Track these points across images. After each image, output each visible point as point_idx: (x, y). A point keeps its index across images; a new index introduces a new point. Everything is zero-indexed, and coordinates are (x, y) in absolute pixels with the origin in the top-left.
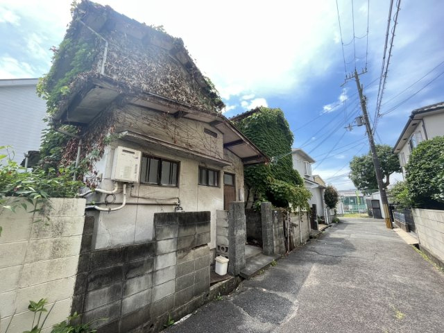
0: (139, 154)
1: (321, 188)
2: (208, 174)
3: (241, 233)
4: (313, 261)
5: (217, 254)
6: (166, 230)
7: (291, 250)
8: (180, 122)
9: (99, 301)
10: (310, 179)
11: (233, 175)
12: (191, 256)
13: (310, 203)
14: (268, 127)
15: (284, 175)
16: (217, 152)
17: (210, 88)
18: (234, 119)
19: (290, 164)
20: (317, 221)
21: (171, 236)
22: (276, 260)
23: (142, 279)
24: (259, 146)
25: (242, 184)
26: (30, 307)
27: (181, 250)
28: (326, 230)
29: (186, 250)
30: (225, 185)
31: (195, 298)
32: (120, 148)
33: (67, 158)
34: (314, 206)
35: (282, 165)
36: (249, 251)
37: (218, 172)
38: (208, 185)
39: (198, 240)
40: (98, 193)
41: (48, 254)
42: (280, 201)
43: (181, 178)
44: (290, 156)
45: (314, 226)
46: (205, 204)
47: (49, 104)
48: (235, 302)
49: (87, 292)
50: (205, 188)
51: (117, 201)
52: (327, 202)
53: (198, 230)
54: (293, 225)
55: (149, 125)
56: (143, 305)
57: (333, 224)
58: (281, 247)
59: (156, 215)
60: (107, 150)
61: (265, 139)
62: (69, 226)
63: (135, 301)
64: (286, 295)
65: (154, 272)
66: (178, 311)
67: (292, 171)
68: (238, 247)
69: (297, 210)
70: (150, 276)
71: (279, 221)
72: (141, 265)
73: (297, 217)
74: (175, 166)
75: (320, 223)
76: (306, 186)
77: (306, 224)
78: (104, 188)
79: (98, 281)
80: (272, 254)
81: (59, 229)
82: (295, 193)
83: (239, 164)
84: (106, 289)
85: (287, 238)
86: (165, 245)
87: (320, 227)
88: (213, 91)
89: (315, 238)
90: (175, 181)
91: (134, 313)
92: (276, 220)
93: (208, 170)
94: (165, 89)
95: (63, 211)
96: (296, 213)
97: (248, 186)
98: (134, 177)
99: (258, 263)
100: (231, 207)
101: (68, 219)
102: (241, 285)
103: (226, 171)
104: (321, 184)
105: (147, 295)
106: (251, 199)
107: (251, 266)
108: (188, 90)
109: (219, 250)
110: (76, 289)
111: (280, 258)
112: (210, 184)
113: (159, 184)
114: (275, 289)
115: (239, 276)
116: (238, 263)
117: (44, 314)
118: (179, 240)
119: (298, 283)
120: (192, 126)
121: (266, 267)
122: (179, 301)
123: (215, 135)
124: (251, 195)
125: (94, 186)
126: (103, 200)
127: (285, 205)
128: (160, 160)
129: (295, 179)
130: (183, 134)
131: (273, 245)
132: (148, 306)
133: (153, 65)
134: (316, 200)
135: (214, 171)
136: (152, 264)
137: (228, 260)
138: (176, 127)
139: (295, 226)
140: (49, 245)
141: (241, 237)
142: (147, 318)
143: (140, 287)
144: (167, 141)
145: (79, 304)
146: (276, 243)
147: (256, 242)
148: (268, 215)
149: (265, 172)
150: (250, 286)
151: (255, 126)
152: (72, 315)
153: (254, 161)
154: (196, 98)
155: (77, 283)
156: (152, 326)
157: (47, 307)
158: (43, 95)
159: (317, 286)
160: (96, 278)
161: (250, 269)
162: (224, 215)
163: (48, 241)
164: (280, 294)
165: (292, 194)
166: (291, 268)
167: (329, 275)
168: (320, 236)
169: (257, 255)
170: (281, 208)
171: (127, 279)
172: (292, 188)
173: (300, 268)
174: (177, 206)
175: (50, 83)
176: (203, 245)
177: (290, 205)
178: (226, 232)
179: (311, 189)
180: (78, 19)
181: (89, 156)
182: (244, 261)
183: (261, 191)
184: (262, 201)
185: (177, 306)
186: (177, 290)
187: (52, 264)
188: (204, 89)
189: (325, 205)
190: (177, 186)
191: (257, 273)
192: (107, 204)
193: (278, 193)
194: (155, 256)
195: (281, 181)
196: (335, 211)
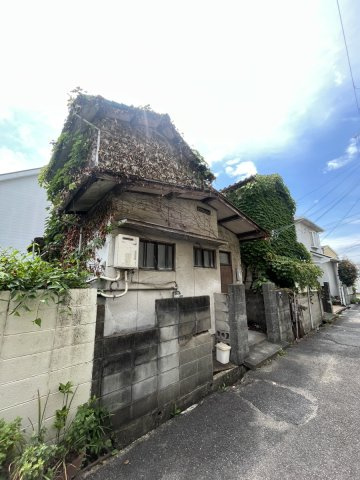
0: (137, 240)
1: (333, 263)
2: (204, 255)
3: (243, 318)
4: (330, 352)
5: (217, 341)
6: (167, 316)
7: (300, 337)
8: (173, 203)
9: (113, 386)
10: (318, 251)
11: (229, 254)
12: (193, 343)
13: (321, 281)
14: (265, 196)
15: (286, 250)
16: (211, 231)
17: (199, 161)
18: (226, 191)
19: (293, 236)
20: (330, 302)
21: (173, 323)
22: (284, 349)
23: (149, 366)
24: (256, 219)
25: (239, 262)
26: (60, 389)
27: (183, 338)
28: (344, 313)
29: (187, 337)
30: (221, 265)
31: (199, 388)
32: (121, 236)
33: (69, 244)
34: (326, 285)
35: (285, 238)
36: (252, 337)
37: (214, 252)
38: (204, 267)
39: (199, 327)
40: (102, 280)
41: (70, 341)
42: (285, 280)
43: (176, 261)
44: (293, 228)
45: (327, 309)
46: (202, 287)
47: (49, 192)
48: (242, 394)
49: (102, 377)
50: (201, 270)
51: (121, 288)
52: (342, 278)
53: (198, 316)
54: (302, 308)
55: (144, 209)
56: (151, 392)
57: (352, 306)
58: (288, 334)
59: (157, 301)
60: (108, 238)
61: (263, 210)
62: (85, 315)
63: (144, 388)
64: (301, 392)
65: (158, 360)
66: (183, 400)
67: (296, 244)
68: (241, 334)
69: (306, 290)
70: (155, 363)
71: (284, 304)
72: (146, 352)
73: (305, 299)
74: (170, 248)
75: (335, 304)
76: (314, 260)
77: (318, 306)
78: (108, 276)
79: (111, 366)
80: (279, 341)
81: (77, 318)
82: (302, 271)
83: (235, 240)
84: (117, 375)
85: (294, 323)
86: (167, 332)
87: (336, 309)
88: (202, 163)
89: (330, 323)
90: (170, 264)
91: (143, 399)
92: (281, 302)
93: (202, 251)
94: (154, 169)
95: (80, 300)
96: (304, 294)
97: (245, 264)
98: (134, 263)
99: (263, 351)
100: (230, 290)
101: (84, 308)
102: (246, 375)
103: (221, 249)
104: (333, 257)
105: (154, 381)
106: (250, 278)
107: (256, 354)
108: (176, 166)
109: (219, 336)
110: (94, 373)
111: (288, 346)
112: (206, 265)
113: (156, 269)
114: (286, 383)
115: (243, 367)
116: (241, 352)
117: (70, 395)
118: (180, 327)
119: (315, 378)
120: (184, 205)
121: (273, 357)
122: (183, 390)
123: (208, 212)
124: (249, 273)
125: (98, 274)
126: (108, 288)
127: (291, 285)
128: (156, 244)
129: (300, 253)
130: (177, 216)
131: (279, 331)
132: (155, 393)
133: (141, 145)
134: (328, 277)
135: (209, 251)
136: (157, 351)
137: (229, 348)
138: (169, 208)
139: (304, 308)
140: (71, 333)
141: (243, 322)
142: (155, 405)
143: (147, 374)
144: (161, 225)
145: (97, 388)
146: (283, 329)
147: (258, 326)
148: (272, 297)
149: (264, 247)
150: (257, 377)
151: (249, 197)
152: (92, 398)
153: (252, 237)
154: (186, 174)
155: (94, 368)
156: (160, 413)
157: (72, 389)
158: (44, 184)
159: (339, 383)
160: (109, 363)
161: (255, 358)
162: (223, 299)
163: (69, 328)
164: (293, 389)
165: (299, 273)
166: (303, 359)
167: (353, 371)
168: (336, 321)
169: (261, 343)
170: (287, 289)
171: (135, 365)
172: (298, 265)
173: (314, 359)
174: (175, 290)
175: (50, 173)
176: (204, 332)
177: (297, 285)
178: (227, 317)
179: (321, 264)
180: (75, 113)
181: (91, 243)
182: (248, 349)
183: (261, 269)
184: (262, 281)
185: (182, 394)
186: (181, 377)
187: (74, 350)
188: (192, 162)
189: (340, 282)
190: (173, 270)
191: (263, 363)
192: (111, 291)
193: (281, 272)
194: (159, 342)
195: (284, 257)
196: (354, 290)
